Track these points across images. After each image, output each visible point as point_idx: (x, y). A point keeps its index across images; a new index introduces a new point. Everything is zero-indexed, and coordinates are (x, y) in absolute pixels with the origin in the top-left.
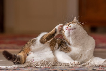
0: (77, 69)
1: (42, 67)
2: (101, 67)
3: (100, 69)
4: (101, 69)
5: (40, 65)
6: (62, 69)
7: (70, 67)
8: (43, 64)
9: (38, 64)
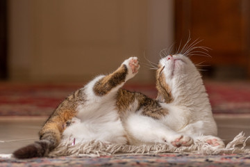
0: (170, 160)
1: (92, 155)
2: (224, 155)
3: (222, 159)
4: (224, 161)
5: (88, 151)
6: (137, 160)
7: (154, 156)
8: (94, 148)
9: (84, 148)
